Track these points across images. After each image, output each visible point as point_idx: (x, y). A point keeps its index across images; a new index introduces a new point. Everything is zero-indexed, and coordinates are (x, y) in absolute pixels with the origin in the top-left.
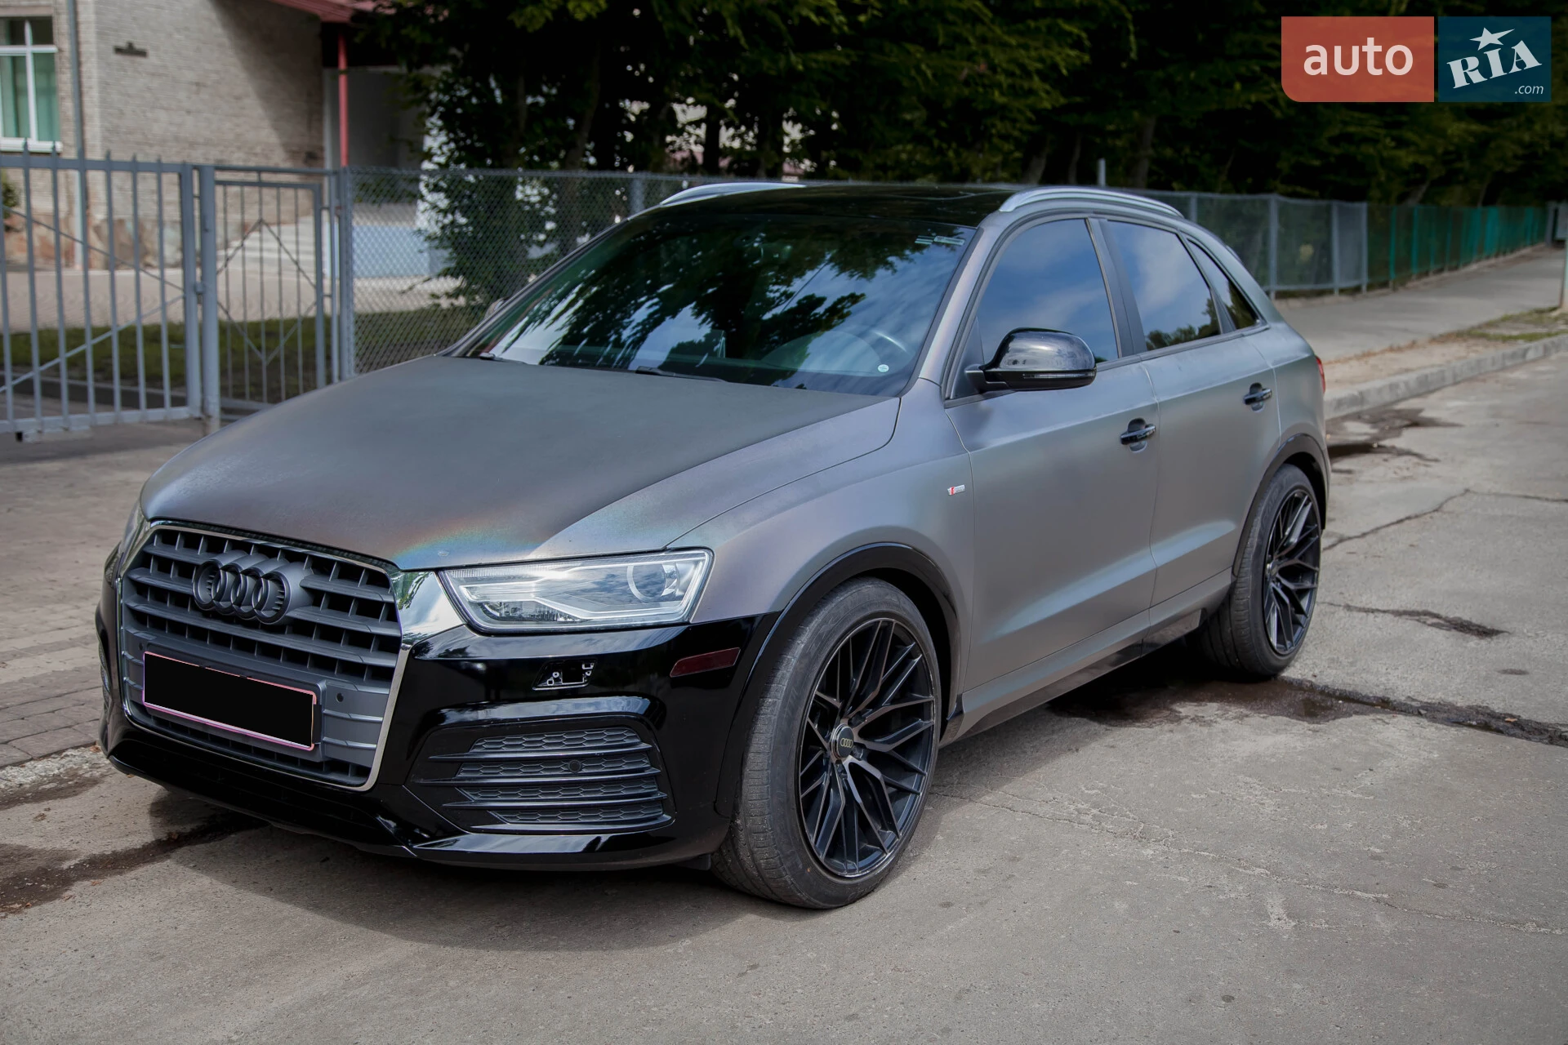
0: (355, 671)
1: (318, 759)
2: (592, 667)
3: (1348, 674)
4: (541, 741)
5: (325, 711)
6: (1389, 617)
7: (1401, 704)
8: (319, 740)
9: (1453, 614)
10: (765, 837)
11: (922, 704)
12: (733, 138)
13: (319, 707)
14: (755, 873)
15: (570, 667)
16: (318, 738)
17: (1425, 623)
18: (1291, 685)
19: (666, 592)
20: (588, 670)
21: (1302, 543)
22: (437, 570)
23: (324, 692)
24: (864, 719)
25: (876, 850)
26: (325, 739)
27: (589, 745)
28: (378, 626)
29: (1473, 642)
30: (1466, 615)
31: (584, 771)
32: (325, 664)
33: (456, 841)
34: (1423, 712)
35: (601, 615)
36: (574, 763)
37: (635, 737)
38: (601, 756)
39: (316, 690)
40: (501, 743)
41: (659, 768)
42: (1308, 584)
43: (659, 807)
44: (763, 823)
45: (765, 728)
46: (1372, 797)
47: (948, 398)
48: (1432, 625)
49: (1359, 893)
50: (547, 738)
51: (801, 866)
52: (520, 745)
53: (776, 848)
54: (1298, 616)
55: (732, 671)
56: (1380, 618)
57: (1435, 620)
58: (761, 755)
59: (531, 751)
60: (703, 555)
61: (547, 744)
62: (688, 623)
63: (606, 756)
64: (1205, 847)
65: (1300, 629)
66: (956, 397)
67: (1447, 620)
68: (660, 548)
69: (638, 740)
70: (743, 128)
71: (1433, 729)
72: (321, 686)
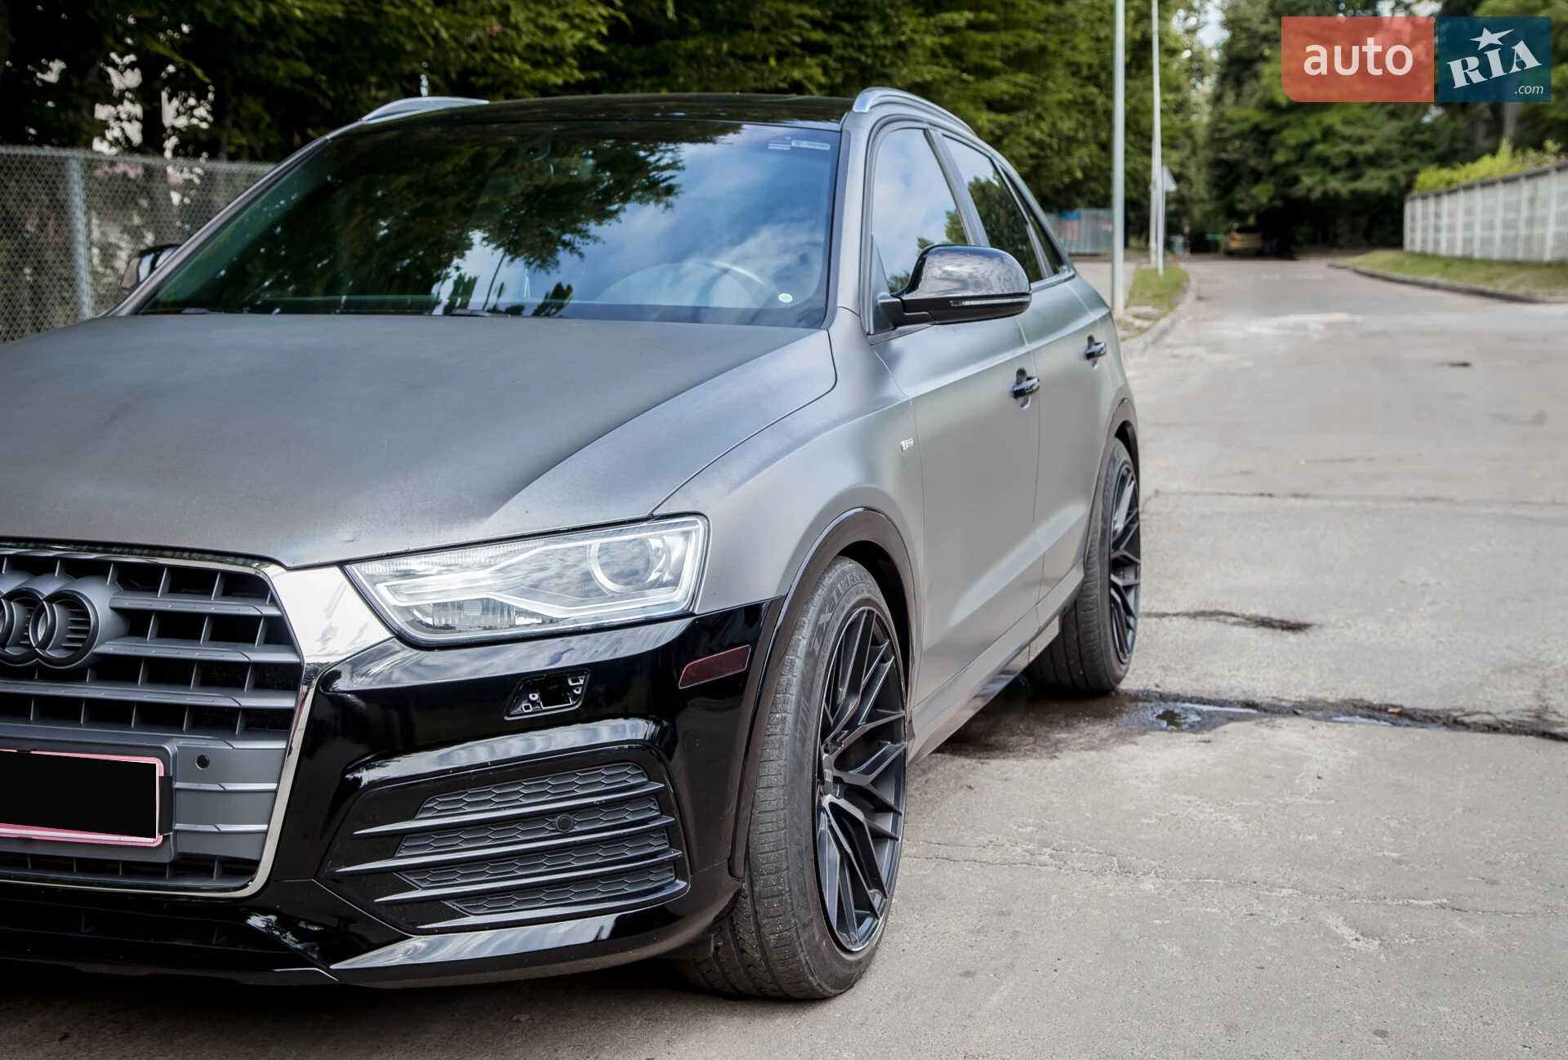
0: (219, 722)
1: (166, 858)
2: (582, 682)
3: (1192, 680)
4: (518, 792)
5: (178, 785)
6: (1185, 620)
7: (1269, 704)
8: (170, 829)
9: (1251, 611)
10: (781, 902)
11: (892, 722)
12: (179, 114)
13: (167, 780)
14: (757, 956)
15: (551, 684)
16: (166, 826)
17: (1225, 622)
18: (1135, 698)
19: (653, 576)
20: (579, 685)
21: (1126, 530)
22: (341, 564)
23: (175, 756)
24: (840, 744)
25: (867, 915)
26: (178, 826)
27: (584, 791)
28: (253, 651)
29: (1291, 637)
30: (1263, 612)
31: (577, 829)
32: (166, 718)
33: (393, 951)
34: (1299, 711)
35: (577, 611)
36: (563, 819)
37: (642, 775)
38: (601, 805)
39: (162, 754)
40: (462, 801)
41: (673, 817)
42: (1131, 580)
43: (670, 871)
44: (779, 883)
45: (776, 752)
46: (1333, 802)
47: (869, 334)
48: (1235, 624)
49: (1413, 901)
50: (526, 787)
51: (817, 939)
52: (490, 801)
53: (794, 916)
54: (1128, 618)
55: (743, 677)
56: (1176, 622)
57: (1234, 619)
58: (774, 790)
59: (505, 808)
60: (695, 523)
61: (526, 796)
62: (692, 614)
63: (608, 804)
64: (1205, 873)
65: (1131, 632)
66: (875, 329)
67: (1249, 619)
68: (645, 515)
69: (645, 780)
70: (192, 101)
71: (1325, 728)
72: (170, 748)
